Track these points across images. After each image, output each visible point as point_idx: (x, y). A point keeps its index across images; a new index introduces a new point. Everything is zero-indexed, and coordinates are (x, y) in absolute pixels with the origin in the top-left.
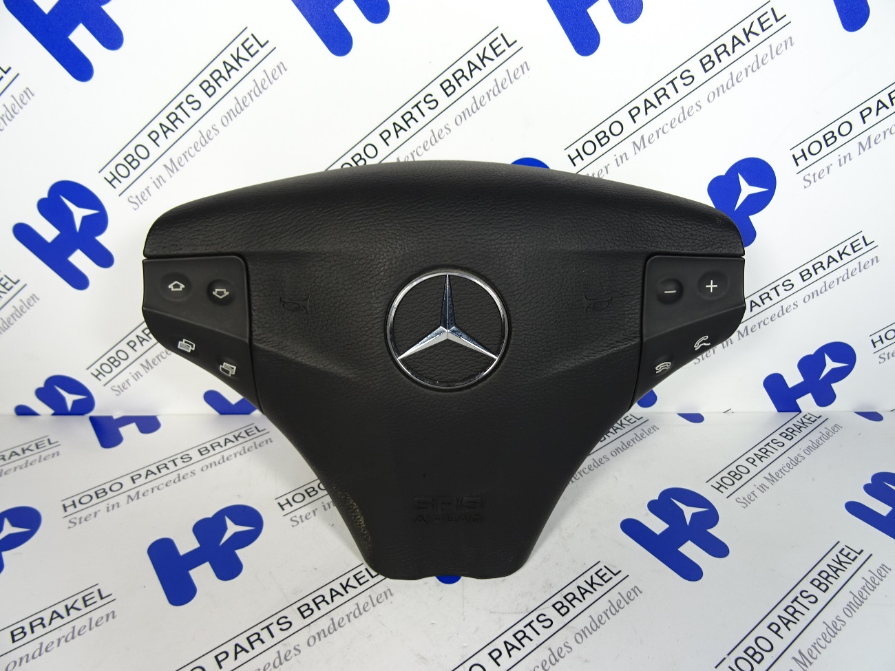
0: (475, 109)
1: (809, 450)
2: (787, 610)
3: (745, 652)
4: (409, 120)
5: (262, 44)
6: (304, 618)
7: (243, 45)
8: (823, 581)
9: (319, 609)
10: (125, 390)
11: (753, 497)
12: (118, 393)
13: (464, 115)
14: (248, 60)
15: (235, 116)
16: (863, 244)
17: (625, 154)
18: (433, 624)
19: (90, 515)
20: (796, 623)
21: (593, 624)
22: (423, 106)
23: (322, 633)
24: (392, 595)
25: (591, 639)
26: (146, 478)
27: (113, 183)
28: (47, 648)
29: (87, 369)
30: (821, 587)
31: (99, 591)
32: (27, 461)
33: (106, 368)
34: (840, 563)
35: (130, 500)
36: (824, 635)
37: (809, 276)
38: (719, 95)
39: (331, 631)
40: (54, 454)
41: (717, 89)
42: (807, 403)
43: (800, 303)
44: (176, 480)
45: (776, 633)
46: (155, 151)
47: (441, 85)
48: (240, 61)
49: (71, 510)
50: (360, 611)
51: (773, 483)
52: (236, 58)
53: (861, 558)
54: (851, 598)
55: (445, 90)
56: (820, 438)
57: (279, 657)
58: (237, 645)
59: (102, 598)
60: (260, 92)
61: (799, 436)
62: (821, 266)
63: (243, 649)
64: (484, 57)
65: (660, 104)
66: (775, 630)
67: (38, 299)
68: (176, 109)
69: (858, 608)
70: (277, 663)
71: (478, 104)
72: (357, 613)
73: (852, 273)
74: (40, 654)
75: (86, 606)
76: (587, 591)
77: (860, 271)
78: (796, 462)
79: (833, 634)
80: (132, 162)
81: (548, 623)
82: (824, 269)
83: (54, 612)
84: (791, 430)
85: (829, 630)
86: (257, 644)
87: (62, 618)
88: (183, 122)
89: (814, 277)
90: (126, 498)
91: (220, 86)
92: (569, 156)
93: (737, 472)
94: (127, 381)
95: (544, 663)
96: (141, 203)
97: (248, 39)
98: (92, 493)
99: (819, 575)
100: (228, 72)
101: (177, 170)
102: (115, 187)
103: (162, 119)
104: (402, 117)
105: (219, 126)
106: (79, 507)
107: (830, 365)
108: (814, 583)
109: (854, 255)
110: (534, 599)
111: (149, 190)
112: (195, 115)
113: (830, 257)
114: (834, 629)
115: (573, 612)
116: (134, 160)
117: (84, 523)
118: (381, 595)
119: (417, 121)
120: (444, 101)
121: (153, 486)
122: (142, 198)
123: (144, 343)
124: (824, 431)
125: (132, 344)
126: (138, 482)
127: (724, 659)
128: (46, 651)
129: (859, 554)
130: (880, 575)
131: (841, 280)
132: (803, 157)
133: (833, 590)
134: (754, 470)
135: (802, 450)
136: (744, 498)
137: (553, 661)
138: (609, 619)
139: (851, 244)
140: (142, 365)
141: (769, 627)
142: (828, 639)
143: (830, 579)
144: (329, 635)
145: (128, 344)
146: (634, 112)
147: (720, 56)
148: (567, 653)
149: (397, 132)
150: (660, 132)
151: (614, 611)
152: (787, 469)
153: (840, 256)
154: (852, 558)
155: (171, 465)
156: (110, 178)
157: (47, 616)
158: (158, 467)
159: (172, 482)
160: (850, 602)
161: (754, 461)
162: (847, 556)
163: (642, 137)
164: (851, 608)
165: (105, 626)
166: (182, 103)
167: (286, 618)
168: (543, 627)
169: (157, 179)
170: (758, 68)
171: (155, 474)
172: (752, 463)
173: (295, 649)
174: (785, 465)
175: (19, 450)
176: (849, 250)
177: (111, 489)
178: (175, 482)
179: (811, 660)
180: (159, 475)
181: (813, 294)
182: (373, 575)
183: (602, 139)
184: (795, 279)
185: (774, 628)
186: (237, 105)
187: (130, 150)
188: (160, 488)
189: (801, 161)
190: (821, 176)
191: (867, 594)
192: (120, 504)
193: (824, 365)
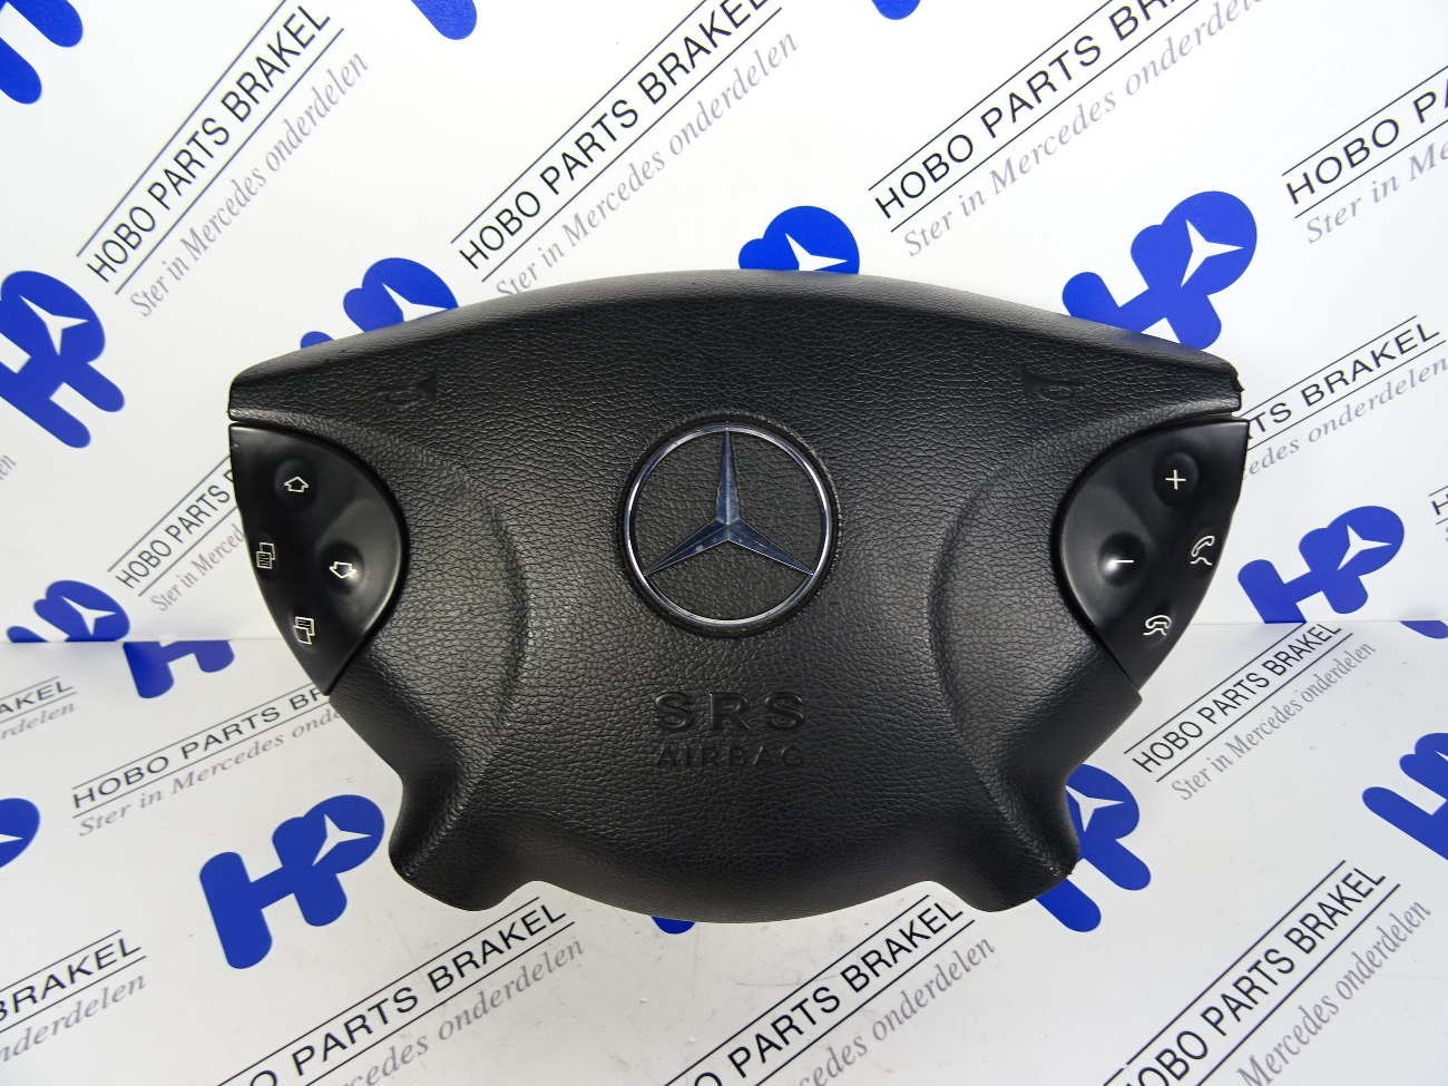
0: (703, 124)
1: (1311, 692)
2: (1239, 985)
3: (1158, 1059)
4: (589, 148)
5: (319, 24)
6: (438, 990)
7: (285, 26)
8: (1307, 932)
9: (462, 975)
10: (173, 602)
11: (1202, 780)
12: (163, 607)
13: (685, 136)
14: (297, 54)
15: (290, 153)
16: (1418, 339)
17: (978, 193)
18: (642, 1002)
19: (115, 813)
20: (1251, 1008)
21: (906, 1007)
22: (610, 121)
23: (464, 1016)
24: (580, 952)
25: (902, 1032)
26: (206, 749)
27: (102, 272)
28: (37, 1037)
29: (110, 570)
30: (1302, 944)
31: (121, 942)
32: (23, 721)
33: (139, 569)
34: (1341, 900)
35: (178, 788)
36: (1297, 1030)
37: (1319, 395)
38: (1147, 81)
39: (479, 1013)
40: (65, 709)
41: (1144, 69)
42: (1316, 607)
43: (1303, 442)
44: (252, 754)
45: (1215, 1025)
46: (164, 219)
48: (285, 55)
49: (86, 804)
50: (529, 979)
51: (1240, 753)
52: (278, 50)
53: (1380, 892)
54: (1352, 964)
55: (647, 92)
56: (1333, 671)
57: (393, 1058)
58: (328, 1036)
59: (125, 955)
60: (327, 109)
61: (1297, 666)
62: (1342, 379)
63: (338, 1043)
64: (713, 29)
65: (1039, 101)
66: (1214, 1020)
67: (14, 463)
68: (188, 143)
69: (1363, 983)
70: (389, 1067)
71: (710, 115)
72: (522, 983)
73: (1398, 389)
74: (26, 1048)
75: (100, 967)
76: (901, 948)
77: (1413, 386)
78: (1285, 715)
79: (1313, 1029)
80: (128, 236)
81: (830, 1004)
82: (1347, 383)
83: (52, 977)
84: (1283, 657)
85: (1308, 1021)
86: (360, 1035)
87: (63, 987)
88: (203, 166)
89: (1329, 398)
90: (172, 783)
91: (257, 102)
92: (877, 200)
93: (1181, 735)
94: (175, 589)
95: (819, 1073)
96: (154, 305)
97: (293, 16)
98: (120, 775)
99: (1302, 921)
100: (267, 75)
101: (205, 248)
102: (106, 280)
103: (167, 162)
104: (577, 143)
105: (264, 171)
106: (99, 798)
107: (1357, 544)
108: (1291, 936)
109: (1401, 358)
110: (812, 961)
111: (164, 282)
112: (222, 153)
113: (1357, 362)
114: (1316, 1021)
115: (876, 984)
116: (131, 233)
117: (105, 826)
118: (563, 951)
119: (603, 150)
120: (647, 111)
121: (216, 764)
122: (154, 296)
123: (192, 528)
124: (1342, 657)
125: (173, 531)
126: (193, 756)
127: (1122, 1070)
128: (36, 1042)
129: (1377, 884)
130: (1410, 922)
131: (1377, 401)
132: (1307, 188)
133: (1322, 948)
134: (1209, 730)
135: (1299, 694)
136: (1187, 782)
137: (834, 1070)
138: (933, 997)
139: (1397, 339)
140: (194, 563)
141: (1204, 1015)
142: (1304, 1039)
143: (1321, 929)
144: (475, 1020)
145: (167, 531)
146: (991, 118)
147: (1147, 9)
148: (858, 1057)
149: (570, 169)
150: (1041, 152)
151: (943, 984)
152: (1268, 728)
153: (1376, 359)
154: (1364, 892)
155: (245, 726)
156: (97, 264)
157: (39, 983)
158: (224, 730)
159: (246, 756)
160: (1351, 972)
161: (1213, 713)
162: (1354, 888)
163: (1008, 163)
165: (126, 1001)
166: (197, 133)
167: (408, 990)
168: (824, 1010)
169: (174, 264)
170: (1220, 27)
171: (220, 742)
172: (1208, 718)
173: (420, 1044)
174: (1267, 723)
175: (11, 703)
176: (1392, 349)
177: (149, 769)
178: (249, 757)
179: (1270, 1074)
180: (226, 743)
181: (1326, 426)
182: (554, 918)
183: (935, 168)
184: (1294, 401)
185: (1213, 1016)
186: (291, 134)
187: (122, 216)
188: (226, 766)
189: (1303, 195)
190: (1340, 221)
191: (1383, 958)
192: (162, 795)
193: (1347, 545)
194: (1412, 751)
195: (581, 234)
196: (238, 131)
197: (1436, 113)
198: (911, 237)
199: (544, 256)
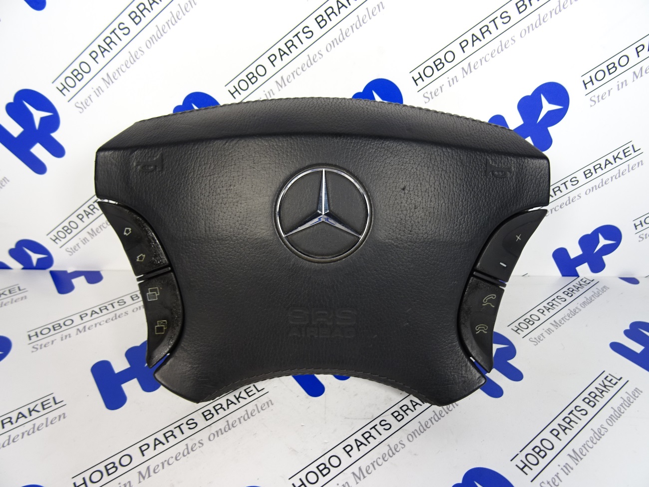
0: (341, 39)
1: (584, 304)
2: (565, 420)
3: (533, 450)
4: (290, 47)
6: (207, 420)
8: (592, 399)
9: (218, 414)
10: (76, 252)
11: (542, 338)
12: (70, 253)
13: (333, 44)
15: (157, 41)
16: (632, 151)
17: (456, 77)
18: (302, 426)
19: (49, 343)
20: (571, 429)
21: (421, 428)
22: (301, 35)
23: (220, 431)
24: (272, 404)
25: (420, 438)
26: (91, 316)
27: (63, 91)
28: (14, 439)
29: (47, 235)
30: (590, 404)
31: (54, 398)
32: (2, 303)
33: (61, 235)
34: (605, 386)
35: (79, 333)
36: (591, 439)
37: (590, 174)
38: (529, 32)
39: (226, 430)
40: (22, 298)
41: (528, 27)
42: (584, 270)
43: (583, 195)
44: (114, 319)
45: (556, 436)
46: (95, 68)
47: (316, 19)
49: (34, 339)
50: (249, 416)
51: (557, 327)
53: (621, 383)
54: (612, 412)
55: (318, 23)
56: (593, 296)
57: (187, 448)
58: (156, 439)
59: (56, 404)
60: (176, 22)
61: (576, 294)
62: (600, 167)
63: (161, 442)
65: (484, 38)
66: (555, 434)
67: (8, 181)
68: (111, 33)
69: (617, 419)
70: (186, 453)
71: (344, 35)
72: (246, 417)
73: (623, 173)
74: (8, 444)
75: (44, 409)
76: (417, 404)
77: (629, 172)
78: (574, 312)
79: (598, 438)
80: (77, 75)
81: (387, 427)
82: (602, 169)
83: (20, 413)
84: (571, 290)
85: (595, 435)
86: (171, 439)
87: (26, 417)
88: (116, 44)
89: (595, 175)
90: (76, 331)
91: (145, 16)
92: (413, 77)
93: (531, 319)
94: (78, 245)
95: (384, 456)
96: (85, 108)
98: (50, 326)
100: (151, 5)
101: (113, 82)
102: (64, 95)
103: (100, 41)
104: (286, 44)
105: (144, 48)
106: (41, 336)
107: (603, 242)
108: (585, 400)
109: (625, 159)
110: (378, 409)
111: (91, 97)
112: (126, 39)
113: (607, 160)
114: (599, 435)
115: (407, 419)
116: (79, 74)
117: (44, 349)
118: (264, 404)
119: (297, 48)
120: (318, 32)
121: (96, 323)
122: (86, 104)
123: (90, 216)
124: (596, 291)
125: (80, 217)
126: (85, 319)
127: (518, 454)
128: (13, 441)
129: (619, 380)
130: (634, 395)
131: (614, 178)
132: (591, 82)
133: (599, 406)
134: (543, 318)
135: (579, 304)
136: (535, 339)
137: (391, 454)
138: (433, 424)
139: (624, 151)
140: (88, 233)
141: (551, 432)
142: (595, 442)
143: (597, 398)
144: (225, 433)
145: (78, 216)
146: (464, 44)
148: (401, 448)
149: (281, 56)
150: (483, 60)
151: (437, 419)
152: (567, 318)
153: (615, 159)
154: (614, 383)
155: (110, 307)
156: (61, 87)
157: (14, 416)
158: (100, 309)
159: (110, 320)
160: (611, 415)
161: (544, 311)
162: (610, 381)
163: (469, 64)
164: (612, 419)
165: (57, 424)
166: (115, 29)
167: (193, 420)
168: (384, 429)
169: (97, 89)
170: (560, 11)
171: (98, 313)
172: (542, 313)
173: (199, 443)
174: (566, 315)
176: (621, 155)
177: (64, 324)
178: (112, 320)
179: (582, 456)
180: (101, 314)
181: (593, 188)
182: (259, 390)
183: (438, 65)
184: (580, 176)
185: (555, 432)
186: (158, 32)
187: (76, 66)
188: (101, 324)
189: (589, 85)
190: (603, 98)
191: (624, 409)
192: (71, 335)
193: (598, 242)
194: (628, 328)
195: (283, 85)
196: (134, 29)
197: (644, 54)
198: (426, 95)
199: (266, 94)
